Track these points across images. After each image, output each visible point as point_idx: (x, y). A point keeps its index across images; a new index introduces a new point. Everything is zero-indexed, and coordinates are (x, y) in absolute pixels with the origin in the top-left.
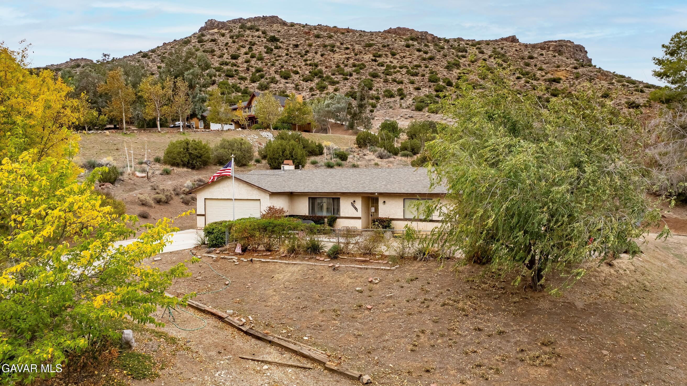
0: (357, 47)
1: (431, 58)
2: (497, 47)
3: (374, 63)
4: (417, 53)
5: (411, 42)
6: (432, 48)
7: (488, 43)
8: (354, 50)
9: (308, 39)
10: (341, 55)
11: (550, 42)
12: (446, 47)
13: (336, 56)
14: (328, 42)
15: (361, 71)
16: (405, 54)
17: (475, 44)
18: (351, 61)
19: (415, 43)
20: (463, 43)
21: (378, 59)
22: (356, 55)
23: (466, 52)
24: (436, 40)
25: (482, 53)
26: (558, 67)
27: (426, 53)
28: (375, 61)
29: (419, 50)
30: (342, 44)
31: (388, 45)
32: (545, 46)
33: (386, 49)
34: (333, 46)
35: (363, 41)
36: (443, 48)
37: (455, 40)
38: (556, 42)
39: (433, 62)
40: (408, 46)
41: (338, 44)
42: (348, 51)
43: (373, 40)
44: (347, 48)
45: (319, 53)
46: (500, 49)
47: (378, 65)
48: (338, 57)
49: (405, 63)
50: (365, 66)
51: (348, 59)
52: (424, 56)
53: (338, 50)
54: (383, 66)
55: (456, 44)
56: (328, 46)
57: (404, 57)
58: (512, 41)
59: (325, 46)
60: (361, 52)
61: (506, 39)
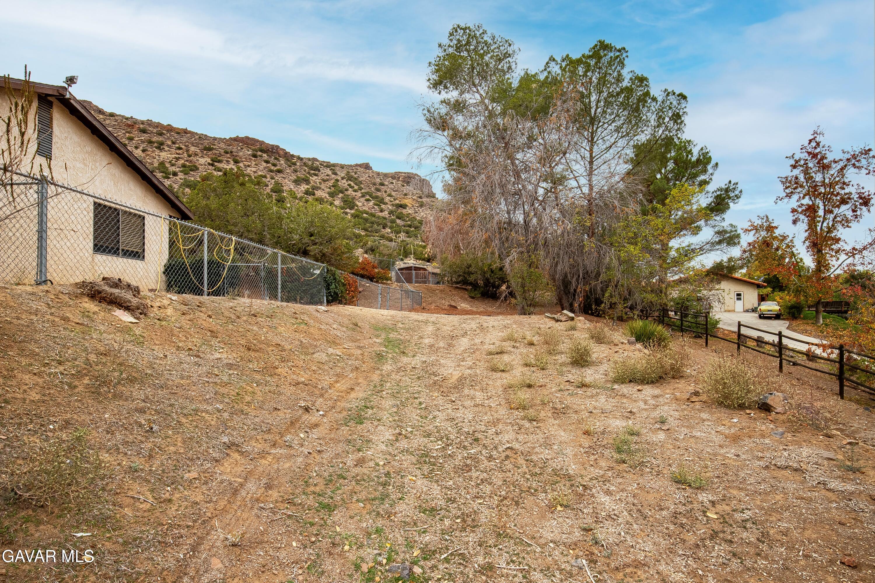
0: (192, 149)
1: (279, 171)
2: (351, 171)
3: (210, 167)
4: (265, 164)
5: (259, 153)
6: (282, 162)
7: (342, 167)
8: (187, 151)
9: (129, 133)
10: (171, 154)
11: (400, 173)
12: (298, 164)
13: (163, 155)
14: (155, 139)
15: (191, 173)
16: (249, 164)
17: (328, 165)
18: (181, 162)
19: (265, 155)
20: (318, 163)
21: (216, 164)
22: (190, 156)
23: (319, 171)
24: (288, 157)
25: (336, 174)
26: (406, 195)
27: (275, 165)
28: (212, 165)
29: (267, 162)
30: (174, 143)
31: (231, 152)
32: (395, 176)
33: (228, 155)
34: (162, 144)
35: (202, 144)
36: (295, 164)
37: (309, 159)
38: (405, 173)
39: (280, 175)
40: (255, 156)
41: (169, 143)
42: (180, 151)
43: (214, 145)
44: (180, 148)
45: (141, 148)
46: (353, 174)
47: (215, 170)
48: (165, 155)
49: (248, 171)
50: (197, 169)
51: (177, 159)
52: (272, 168)
53: (167, 148)
54: (220, 170)
55: (310, 163)
56: (154, 142)
57: (249, 166)
58: (366, 168)
59: (150, 142)
60: (196, 155)
61: (360, 166)
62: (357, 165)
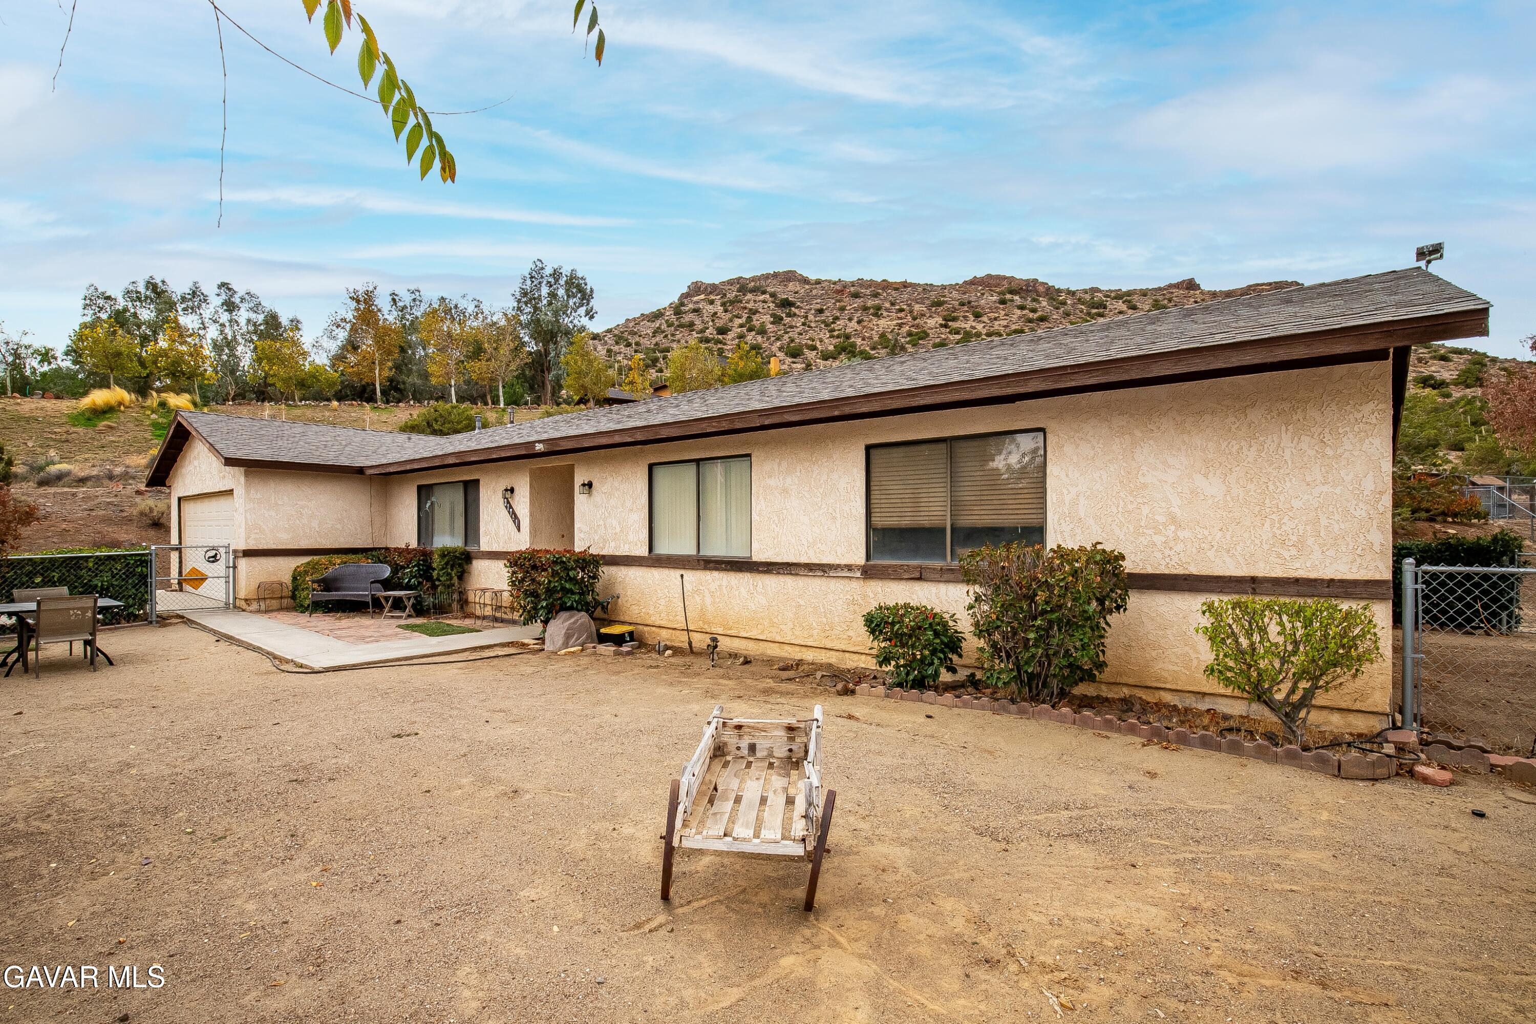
0: (917, 307)
1: (1042, 319)
2: (1160, 298)
3: (943, 330)
4: (1019, 312)
5: (1008, 296)
6: (1044, 304)
7: (1144, 293)
8: (911, 312)
9: (839, 301)
10: (891, 320)
11: (1258, 285)
12: (1069, 302)
13: (882, 322)
14: (870, 303)
15: (920, 342)
16: (996, 315)
17: (1119, 296)
18: (906, 329)
19: (1017, 298)
20: (1100, 295)
21: (950, 323)
22: (915, 319)
23: (1105, 307)
24: (1052, 293)
25: (1134, 308)
27: (1034, 311)
28: (946, 326)
29: (1022, 308)
30: (893, 304)
31: (969, 302)
32: (1250, 293)
33: (966, 308)
34: (879, 308)
35: (928, 298)
36: (1064, 303)
37: (1085, 291)
39: (1044, 325)
40: (1003, 302)
41: (887, 305)
42: (902, 315)
43: (944, 296)
44: (901, 310)
45: (856, 319)
46: (1166, 302)
47: (950, 333)
48: (885, 324)
49: (996, 327)
50: (927, 335)
51: (900, 326)
52: (1031, 315)
53: (885, 314)
54: (957, 333)
55: (1088, 297)
56: (869, 308)
57: (996, 319)
58: (1187, 288)
59: (865, 309)
60: (923, 315)
61: (1177, 286)
62: (1171, 286)
